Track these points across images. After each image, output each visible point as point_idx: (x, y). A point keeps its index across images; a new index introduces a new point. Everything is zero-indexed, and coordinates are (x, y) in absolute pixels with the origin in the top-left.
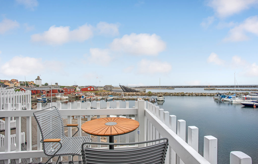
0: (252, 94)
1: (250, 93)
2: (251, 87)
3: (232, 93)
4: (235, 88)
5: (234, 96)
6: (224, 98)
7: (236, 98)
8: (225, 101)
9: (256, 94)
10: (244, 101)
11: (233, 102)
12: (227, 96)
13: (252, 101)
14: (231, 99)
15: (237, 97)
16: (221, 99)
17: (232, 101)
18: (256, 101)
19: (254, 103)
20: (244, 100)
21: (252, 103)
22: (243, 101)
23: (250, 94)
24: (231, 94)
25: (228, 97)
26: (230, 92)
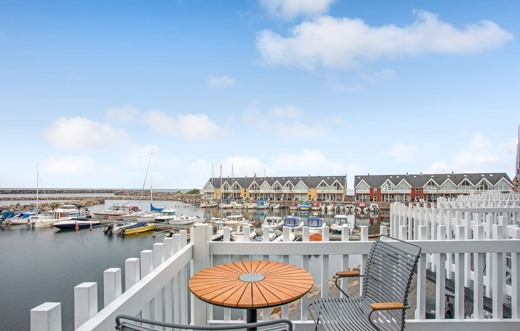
0: (66, 206)
1: (63, 203)
2: (55, 193)
3: (25, 207)
4: (37, 196)
5: (33, 213)
6: (12, 219)
7: (39, 216)
8: (14, 224)
9: (73, 206)
10: (58, 220)
11: (36, 226)
12: (17, 214)
13: (71, 218)
14: (30, 217)
15: (39, 213)
16: (3, 222)
17: (34, 224)
18: (77, 217)
19: (77, 221)
20: (58, 218)
21: (73, 222)
22: (56, 220)
23: (63, 206)
24: (23, 208)
25: (22, 215)
26: (18, 204)
